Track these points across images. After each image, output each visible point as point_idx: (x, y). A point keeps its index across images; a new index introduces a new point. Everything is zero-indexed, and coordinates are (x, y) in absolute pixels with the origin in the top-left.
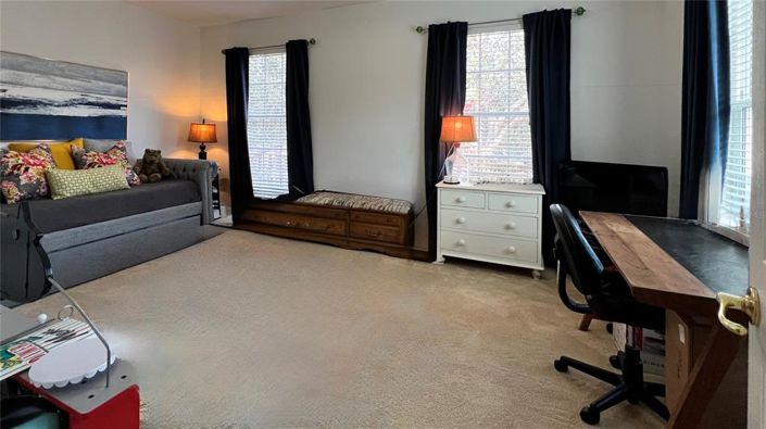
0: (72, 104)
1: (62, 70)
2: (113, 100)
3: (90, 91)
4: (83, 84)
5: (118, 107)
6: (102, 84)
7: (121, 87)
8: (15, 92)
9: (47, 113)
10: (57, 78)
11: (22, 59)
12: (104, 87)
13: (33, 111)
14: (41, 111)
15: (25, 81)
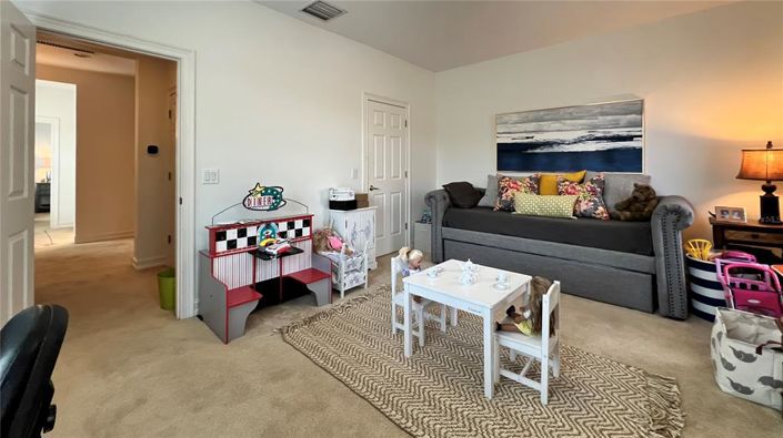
0: (580, 141)
1: (570, 113)
2: (623, 132)
3: (596, 127)
4: (589, 121)
5: (630, 138)
6: (609, 118)
7: (632, 117)
8: (539, 138)
9: (560, 150)
10: (568, 122)
11: (542, 113)
12: (610, 121)
13: (550, 150)
14: (556, 149)
15: (545, 128)
